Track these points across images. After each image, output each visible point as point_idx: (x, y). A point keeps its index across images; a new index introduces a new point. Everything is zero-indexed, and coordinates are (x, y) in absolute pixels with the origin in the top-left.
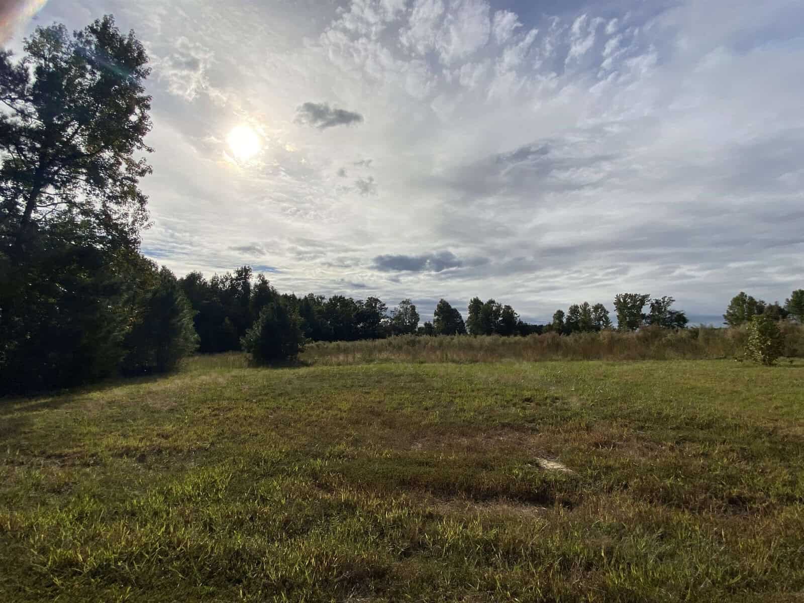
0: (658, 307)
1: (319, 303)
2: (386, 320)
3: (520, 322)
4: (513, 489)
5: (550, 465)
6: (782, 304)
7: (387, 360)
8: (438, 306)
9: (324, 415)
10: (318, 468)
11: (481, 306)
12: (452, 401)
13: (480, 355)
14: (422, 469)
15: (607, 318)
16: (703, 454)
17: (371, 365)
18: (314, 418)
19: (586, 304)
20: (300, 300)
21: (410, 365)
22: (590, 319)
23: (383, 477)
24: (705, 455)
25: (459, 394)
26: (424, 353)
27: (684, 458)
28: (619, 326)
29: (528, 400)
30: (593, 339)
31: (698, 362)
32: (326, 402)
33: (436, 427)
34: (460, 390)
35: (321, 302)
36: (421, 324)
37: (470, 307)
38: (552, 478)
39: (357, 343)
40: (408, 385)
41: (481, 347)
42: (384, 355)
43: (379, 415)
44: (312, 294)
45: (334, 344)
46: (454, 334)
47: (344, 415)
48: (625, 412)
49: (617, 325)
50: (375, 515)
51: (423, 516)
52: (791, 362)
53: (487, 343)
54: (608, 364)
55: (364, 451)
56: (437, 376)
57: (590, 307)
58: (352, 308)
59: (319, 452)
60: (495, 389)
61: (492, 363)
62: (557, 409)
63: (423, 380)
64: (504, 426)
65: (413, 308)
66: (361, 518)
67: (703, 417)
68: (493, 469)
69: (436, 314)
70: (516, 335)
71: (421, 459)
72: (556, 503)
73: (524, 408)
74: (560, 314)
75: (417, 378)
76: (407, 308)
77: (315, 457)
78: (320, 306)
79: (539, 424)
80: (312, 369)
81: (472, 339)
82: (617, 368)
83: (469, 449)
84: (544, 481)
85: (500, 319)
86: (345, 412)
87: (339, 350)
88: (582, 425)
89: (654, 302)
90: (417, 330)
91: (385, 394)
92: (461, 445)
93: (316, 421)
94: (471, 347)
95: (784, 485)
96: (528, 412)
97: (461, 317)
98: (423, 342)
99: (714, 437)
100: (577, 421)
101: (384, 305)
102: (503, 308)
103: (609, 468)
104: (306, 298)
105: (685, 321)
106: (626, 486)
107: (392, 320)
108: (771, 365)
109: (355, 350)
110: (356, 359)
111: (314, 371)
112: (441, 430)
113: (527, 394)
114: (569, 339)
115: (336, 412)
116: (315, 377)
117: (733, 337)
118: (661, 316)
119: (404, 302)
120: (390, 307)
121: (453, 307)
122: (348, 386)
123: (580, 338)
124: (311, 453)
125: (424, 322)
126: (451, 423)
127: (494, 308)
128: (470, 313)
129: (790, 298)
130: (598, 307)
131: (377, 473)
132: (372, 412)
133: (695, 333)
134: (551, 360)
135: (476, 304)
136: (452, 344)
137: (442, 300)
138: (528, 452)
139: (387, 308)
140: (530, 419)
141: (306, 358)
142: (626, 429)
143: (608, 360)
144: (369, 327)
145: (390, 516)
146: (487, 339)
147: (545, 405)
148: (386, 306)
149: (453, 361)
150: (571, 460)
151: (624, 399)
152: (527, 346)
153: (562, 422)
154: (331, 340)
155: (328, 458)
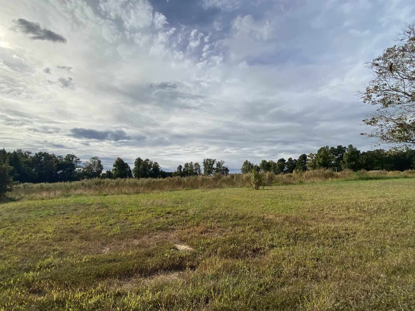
0: (219, 165)
1: (26, 157)
2: (79, 169)
3: (162, 171)
4: (165, 265)
5: (182, 247)
6: (259, 165)
7: (81, 195)
8: (116, 161)
9: (32, 237)
10: (31, 279)
11: (142, 162)
12: (127, 218)
13: (141, 189)
14: (111, 265)
15: (200, 169)
16: (242, 231)
17: (69, 199)
18: (24, 241)
19: (192, 163)
20: (9, 153)
21: (97, 197)
22: (193, 169)
23: (84, 276)
24: (243, 231)
25: (131, 213)
26: (107, 190)
27: (236, 234)
28: (204, 173)
29: (169, 213)
30: (196, 180)
31: (234, 188)
32: (33, 228)
33: (118, 236)
34: (132, 211)
35: (28, 156)
36: (104, 172)
37: (135, 162)
38: (184, 255)
39: (58, 184)
40: (98, 210)
41: (142, 185)
42: (79, 191)
43: (77, 233)
44: (21, 150)
45: (39, 185)
46: (126, 177)
47: (49, 235)
48: (212, 214)
49: (204, 172)
50: (81, 304)
51: (114, 295)
52: (264, 188)
53: (145, 183)
54: (202, 191)
55: (68, 259)
56: (116, 203)
57: (193, 164)
58: (54, 161)
59: (30, 267)
60: (151, 208)
61: (147, 193)
62: (183, 217)
63: (107, 207)
64: (158, 229)
65: (99, 162)
66: (70, 309)
67: (240, 214)
68: (153, 256)
69: (114, 166)
70: (160, 178)
71: (110, 258)
72: (187, 268)
73: (167, 218)
74: (180, 167)
75: (103, 205)
76: (95, 162)
77: (27, 271)
78: (27, 158)
79: (175, 226)
80: (19, 203)
81: (136, 180)
82: (206, 193)
83: (139, 246)
84: (180, 257)
85: (152, 169)
86: (50, 233)
87: (42, 189)
88: (195, 224)
89: (218, 162)
90: (101, 175)
91: (81, 218)
92: (134, 244)
93: (27, 243)
94: (136, 185)
95: (270, 241)
96: (169, 220)
97: (129, 167)
98: (106, 183)
99: (245, 222)
100: (192, 222)
101: (79, 159)
102: (154, 163)
103: (208, 244)
104: (15, 152)
105: (228, 171)
106: (216, 252)
107: (84, 168)
108: (258, 189)
109: (56, 189)
110: (57, 195)
111: (21, 205)
112: (122, 237)
113: (168, 210)
114: (185, 179)
115: (43, 234)
116: (22, 210)
117: (245, 178)
118: (220, 169)
119: (93, 158)
120: (83, 161)
121: (125, 162)
122: (51, 214)
123: (190, 179)
124: (24, 268)
125: (106, 170)
126: (127, 232)
127: (149, 163)
128: (135, 166)
129: (261, 163)
130: (197, 164)
131: (79, 274)
132: (72, 231)
133: (233, 176)
134: (178, 190)
135: (139, 161)
136: (124, 183)
137: (118, 158)
138: (171, 242)
139: (81, 162)
140: (171, 224)
141: (13, 196)
142: (213, 223)
143: (201, 189)
144: (66, 173)
145: (91, 302)
146: (145, 180)
147: (177, 215)
148: (80, 160)
149: (125, 194)
150: (192, 243)
151: (211, 208)
152: (166, 183)
153: (186, 223)
154: (35, 181)
155: (39, 269)
